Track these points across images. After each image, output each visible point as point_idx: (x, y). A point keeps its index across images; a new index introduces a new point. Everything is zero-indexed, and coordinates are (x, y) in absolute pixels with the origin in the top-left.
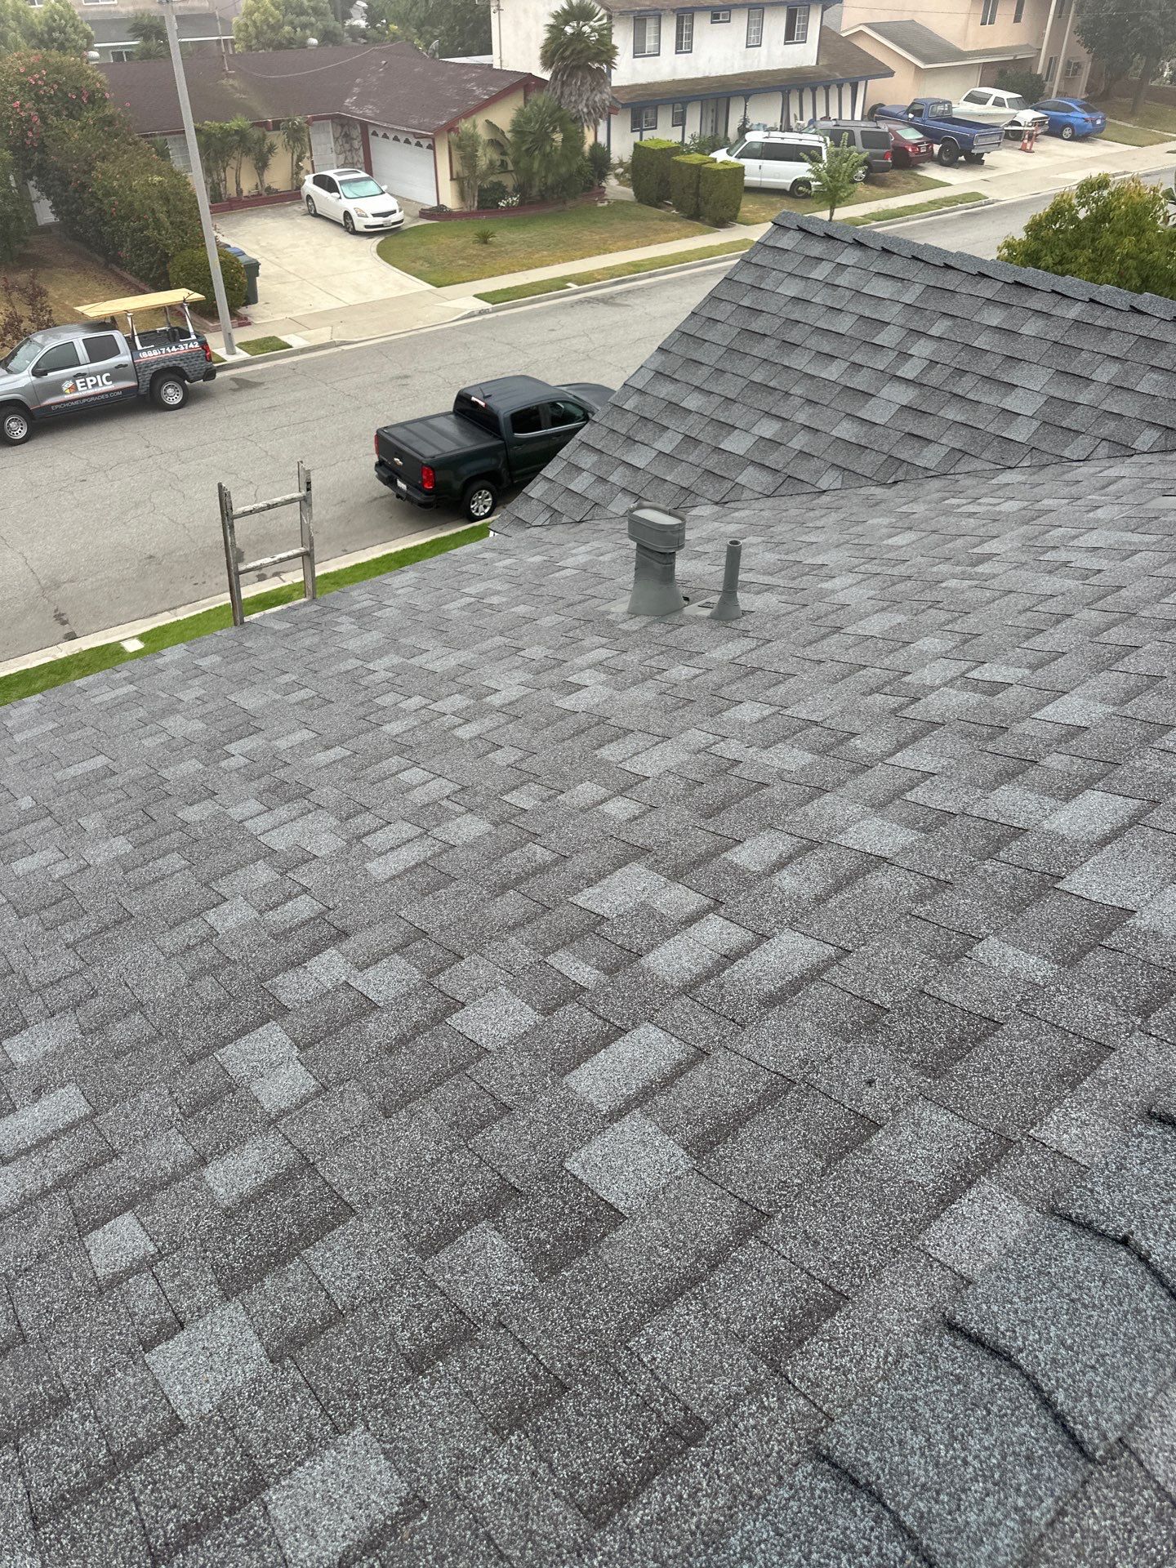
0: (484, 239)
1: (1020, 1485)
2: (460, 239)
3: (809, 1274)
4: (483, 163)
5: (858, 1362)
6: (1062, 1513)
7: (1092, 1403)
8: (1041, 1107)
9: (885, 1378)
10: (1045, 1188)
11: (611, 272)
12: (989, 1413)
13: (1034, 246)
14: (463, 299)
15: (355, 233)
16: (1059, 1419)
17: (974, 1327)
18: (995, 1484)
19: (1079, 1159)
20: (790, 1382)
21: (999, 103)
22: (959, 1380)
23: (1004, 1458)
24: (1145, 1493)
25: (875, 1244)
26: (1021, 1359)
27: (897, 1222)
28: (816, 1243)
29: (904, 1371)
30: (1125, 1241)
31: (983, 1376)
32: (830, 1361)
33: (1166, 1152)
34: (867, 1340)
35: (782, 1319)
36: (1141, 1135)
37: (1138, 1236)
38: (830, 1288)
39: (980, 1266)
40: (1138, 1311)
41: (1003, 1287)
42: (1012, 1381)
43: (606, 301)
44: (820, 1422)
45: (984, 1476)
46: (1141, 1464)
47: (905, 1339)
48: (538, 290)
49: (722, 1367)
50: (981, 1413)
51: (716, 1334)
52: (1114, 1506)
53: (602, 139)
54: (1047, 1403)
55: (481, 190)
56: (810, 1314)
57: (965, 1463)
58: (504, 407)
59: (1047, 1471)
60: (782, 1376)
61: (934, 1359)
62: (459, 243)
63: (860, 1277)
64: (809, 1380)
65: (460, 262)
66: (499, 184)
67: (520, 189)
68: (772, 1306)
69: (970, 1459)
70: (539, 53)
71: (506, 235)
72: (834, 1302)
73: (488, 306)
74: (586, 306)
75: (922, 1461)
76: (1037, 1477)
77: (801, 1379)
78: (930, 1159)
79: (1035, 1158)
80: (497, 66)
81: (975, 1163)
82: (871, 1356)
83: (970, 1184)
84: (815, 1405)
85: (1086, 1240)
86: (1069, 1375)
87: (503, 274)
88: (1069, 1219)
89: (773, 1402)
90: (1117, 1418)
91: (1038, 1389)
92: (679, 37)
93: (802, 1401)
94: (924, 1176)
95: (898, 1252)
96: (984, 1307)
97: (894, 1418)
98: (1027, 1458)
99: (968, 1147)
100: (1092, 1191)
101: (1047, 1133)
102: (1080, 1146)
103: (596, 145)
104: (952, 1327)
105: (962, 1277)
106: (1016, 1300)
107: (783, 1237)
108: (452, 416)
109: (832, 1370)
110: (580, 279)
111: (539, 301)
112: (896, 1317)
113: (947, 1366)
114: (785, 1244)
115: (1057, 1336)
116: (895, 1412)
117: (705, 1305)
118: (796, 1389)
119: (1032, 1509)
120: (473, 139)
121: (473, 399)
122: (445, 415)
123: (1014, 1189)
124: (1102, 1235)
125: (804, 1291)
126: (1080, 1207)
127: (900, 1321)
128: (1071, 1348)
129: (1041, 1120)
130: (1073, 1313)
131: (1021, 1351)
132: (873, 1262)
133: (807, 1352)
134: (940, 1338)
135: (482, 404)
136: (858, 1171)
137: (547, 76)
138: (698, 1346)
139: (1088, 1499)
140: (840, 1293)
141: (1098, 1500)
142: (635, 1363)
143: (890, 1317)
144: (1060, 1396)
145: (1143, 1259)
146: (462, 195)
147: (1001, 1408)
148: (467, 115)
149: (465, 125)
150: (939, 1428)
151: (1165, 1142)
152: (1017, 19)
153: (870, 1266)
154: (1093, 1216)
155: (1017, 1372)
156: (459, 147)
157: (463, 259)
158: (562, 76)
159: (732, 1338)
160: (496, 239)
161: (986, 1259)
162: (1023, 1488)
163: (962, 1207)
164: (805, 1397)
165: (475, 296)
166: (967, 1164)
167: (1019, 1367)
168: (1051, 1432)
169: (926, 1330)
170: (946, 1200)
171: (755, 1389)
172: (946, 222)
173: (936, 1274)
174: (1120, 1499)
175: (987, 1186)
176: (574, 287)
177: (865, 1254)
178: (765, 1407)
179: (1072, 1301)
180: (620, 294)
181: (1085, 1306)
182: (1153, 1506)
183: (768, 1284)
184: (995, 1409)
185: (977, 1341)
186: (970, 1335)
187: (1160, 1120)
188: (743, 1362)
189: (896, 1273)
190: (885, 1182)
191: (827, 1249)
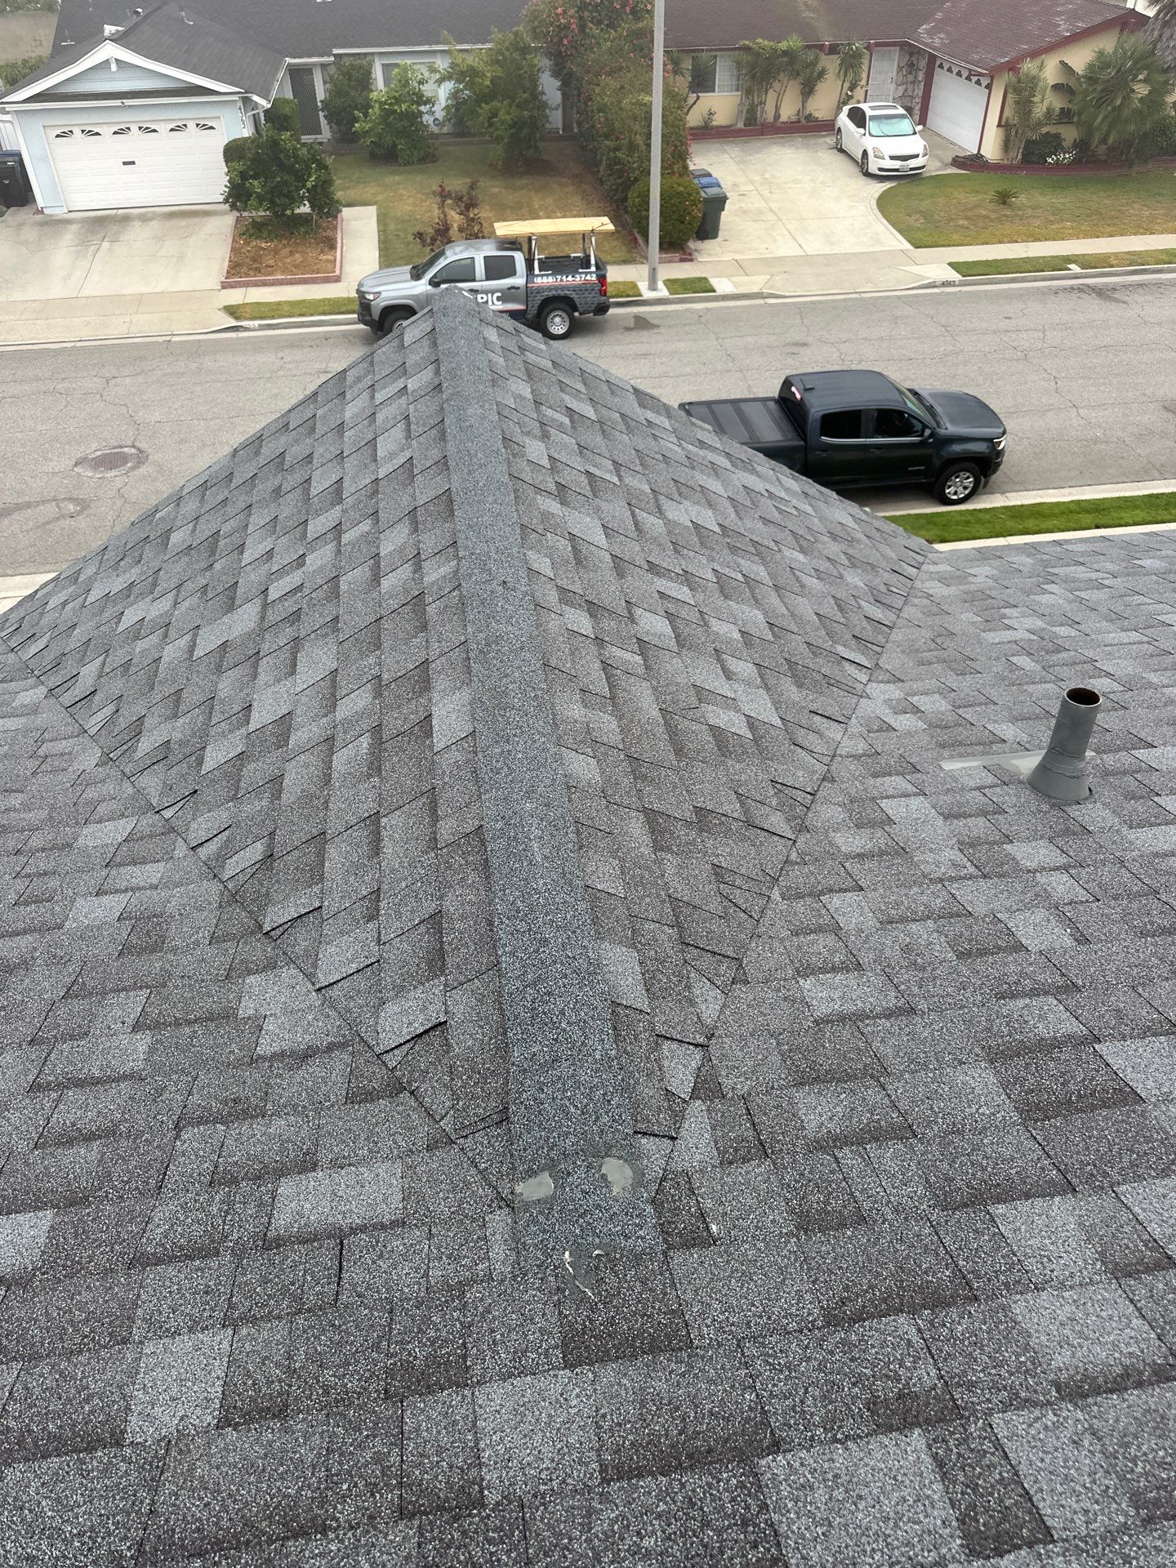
0: (1004, 198)
2: (977, 196)
4: (1039, 111)
11: (1136, 260)
14: (935, 265)
15: (867, 174)
43: (1101, 292)
48: (1029, 267)
55: (1029, 143)
58: (818, 406)
62: (974, 199)
65: (961, 222)
66: (1057, 136)
67: (1082, 146)
71: (1032, 197)
73: (956, 277)
74: (1075, 295)
87: (1000, 242)
110: (1086, 262)
111: (1023, 280)
120: (1034, 81)
121: (793, 389)
122: (764, 400)
135: (798, 396)
137: (1151, 12)
146: (1006, 145)
148: (1034, 54)
149: (1028, 66)
156: (1017, 91)
157: (967, 218)
158: (1166, 15)
160: (1022, 199)
165: (950, 264)
176: (1075, 268)
180: (1125, 286)
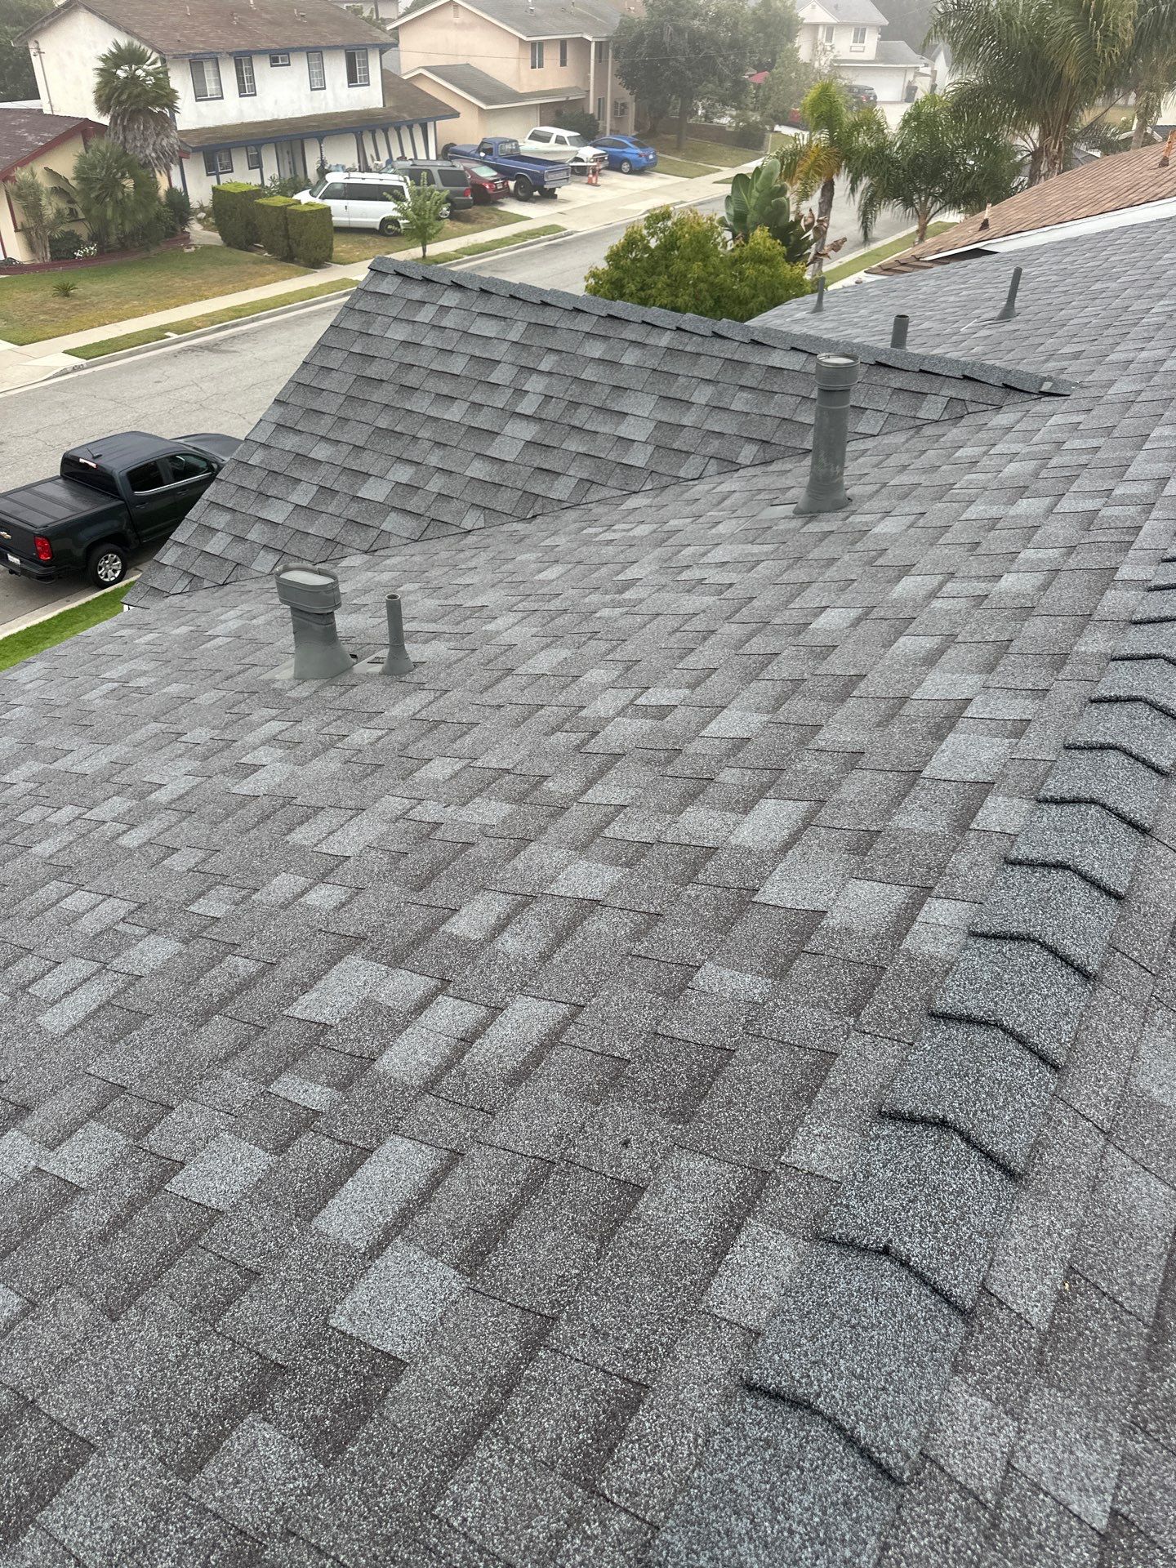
0: (65, 291)
1: (843, 1535)
2: (37, 294)
3: (605, 1371)
4: (49, 212)
5: (671, 1455)
6: (885, 1547)
7: (890, 1426)
8: (786, 1130)
9: (699, 1465)
10: (805, 1214)
11: (211, 319)
12: (802, 1471)
13: (617, 274)
14: (51, 356)
16: (865, 1453)
17: (771, 1383)
18: (821, 1544)
19: (830, 1175)
20: (608, 1500)
21: (560, 141)
22: (767, 1442)
23: (825, 1513)
24: (951, 1498)
25: (662, 1319)
26: (821, 1404)
27: (678, 1289)
28: (606, 1335)
29: (716, 1451)
30: (886, 1251)
31: (789, 1432)
32: (643, 1463)
33: (902, 1149)
34: (674, 1427)
35: (588, 1431)
36: (877, 1136)
37: (896, 1243)
38: (629, 1380)
39: (764, 1314)
40: (910, 1317)
41: (790, 1331)
42: (817, 1430)
43: (211, 348)
44: (646, 1535)
45: (810, 1539)
46: (942, 1470)
47: (710, 1414)
48: (135, 341)
49: (537, 1506)
50: (795, 1474)
51: (525, 1469)
52: (927, 1522)
53: (177, 183)
54: (851, 1441)
55: (52, 241)
56: (614, 1416)
57: (791, 1532)
58: (118, 465)
59: (865, 1511)
60: (599, 1495)
61: (741, 1427)
62: (37, 297)
63: (655, 1360)
64: (626, 1491)
65: (42, 317)
66: (71, 234)
67: (94, 238)
68: (574, 1419)
69: (795, 1526)
70: (92, 97)
71: (87, 287)
72: (634, 1396)
73: (83, 362)
74: (190, 355)
75: (752, 1547)
76: (857, 1521)
77: (619, 1493)
78: (696, 1211)
79: (791, 1185)
80: (47, 111)
81: (739, 1205)
82: (682, 1444)
83: (738, 1228)
84: (637, 1517)
85: (853, 1259)
86: (865, 1405)
87: (92, 327)
88: (833, 1240)
89: (595, 1529)
90: (914, 1432)
91: (840, 1429)
92: (240, 80)
93: (624, 1517)
94: (694, 1231)
95: (686, 1321)
96: (777, 1357)
97: (716, 1507)
98: (845, 1504)
99: (729, 1190)
100: (847, 1206)
101: (796, 1157)
102: (828, 1162)
103: (171, 190)
104: (751, 1388)
105: (750, 1331)
106: (804, 1341)
107: (572, 1338)
108: (60, 481)
109: (646, 1472)
110: (181, 328)
111: (138, 352)
112: (697, 1393)
113: (755, 1432)
114: (576, 1346)
115: (847, 1368)
116: (716, 1500)
117: (507, 1439)
118: (616, 1505)
119: (859, 1556)
120: (34, 188)
121: (81, 460)
122: (52, 480)
123: (778, 1223)
124: (865, 1249)
125: (604, 1392)
126: (841, 1226)
127: (701, 1396)
128: (861, 1377)
129: (788, 1143)
130: (856, 1339)
131: (818, 1395)
132: (664, 1340)
133: (619, 1460)
134: (742, 1402)
135: (93, 465)
136: (631, 1244)
137: (105, 120)
138: (508, 1490)
139: (905, 1523)
140: (638, 1383)
141: (914, 1522)
142: (445, 1533)
143: (690, 1394)
144: (862, 1430)
145: (905, 1264)
146: (31, 247)
147: (812, 1462)
148: (23, 163)
149: (22, 174)
150: (760, 1504)
151: (899, 1139)
152: (563, 63)
153: (662, 1345)
154: (853, 1233)
155: (819, 1418)
156: (19, 196)
157: (45, 313)
158: (122, 120)
159: (542, 1469)
160: (79, 291)
161: (769, 1305)
162: (847, 1537)
163: (735, 1256)
164: (626, 1511)
165: (65, 352)
166: (732, 1208)
167: (820, 1413)
168: (860, 1468)
169: (727, 1398)
170: (719, 1253)
171: (575, 1519)
172: (532, 254)
173: (725, 1334)
174: (932, 1513)
175: (755, 1227)
176: (174, 336)
177: (655, 1332)
178: (589, 1537)
179: (853, 1327)
180: (225, 340)
181: (865, 1329)
182: (960, 1508)
183: (566, 1395)
184: (807, 1465)
185: (776, 1396)
186: (769, 1392)
187: (891, 1118)
188: (557, 1492)
189: (687, 1345)
190: (659, 1248)
191: (617, 1339)
